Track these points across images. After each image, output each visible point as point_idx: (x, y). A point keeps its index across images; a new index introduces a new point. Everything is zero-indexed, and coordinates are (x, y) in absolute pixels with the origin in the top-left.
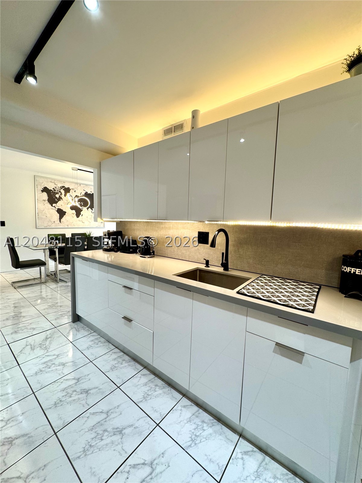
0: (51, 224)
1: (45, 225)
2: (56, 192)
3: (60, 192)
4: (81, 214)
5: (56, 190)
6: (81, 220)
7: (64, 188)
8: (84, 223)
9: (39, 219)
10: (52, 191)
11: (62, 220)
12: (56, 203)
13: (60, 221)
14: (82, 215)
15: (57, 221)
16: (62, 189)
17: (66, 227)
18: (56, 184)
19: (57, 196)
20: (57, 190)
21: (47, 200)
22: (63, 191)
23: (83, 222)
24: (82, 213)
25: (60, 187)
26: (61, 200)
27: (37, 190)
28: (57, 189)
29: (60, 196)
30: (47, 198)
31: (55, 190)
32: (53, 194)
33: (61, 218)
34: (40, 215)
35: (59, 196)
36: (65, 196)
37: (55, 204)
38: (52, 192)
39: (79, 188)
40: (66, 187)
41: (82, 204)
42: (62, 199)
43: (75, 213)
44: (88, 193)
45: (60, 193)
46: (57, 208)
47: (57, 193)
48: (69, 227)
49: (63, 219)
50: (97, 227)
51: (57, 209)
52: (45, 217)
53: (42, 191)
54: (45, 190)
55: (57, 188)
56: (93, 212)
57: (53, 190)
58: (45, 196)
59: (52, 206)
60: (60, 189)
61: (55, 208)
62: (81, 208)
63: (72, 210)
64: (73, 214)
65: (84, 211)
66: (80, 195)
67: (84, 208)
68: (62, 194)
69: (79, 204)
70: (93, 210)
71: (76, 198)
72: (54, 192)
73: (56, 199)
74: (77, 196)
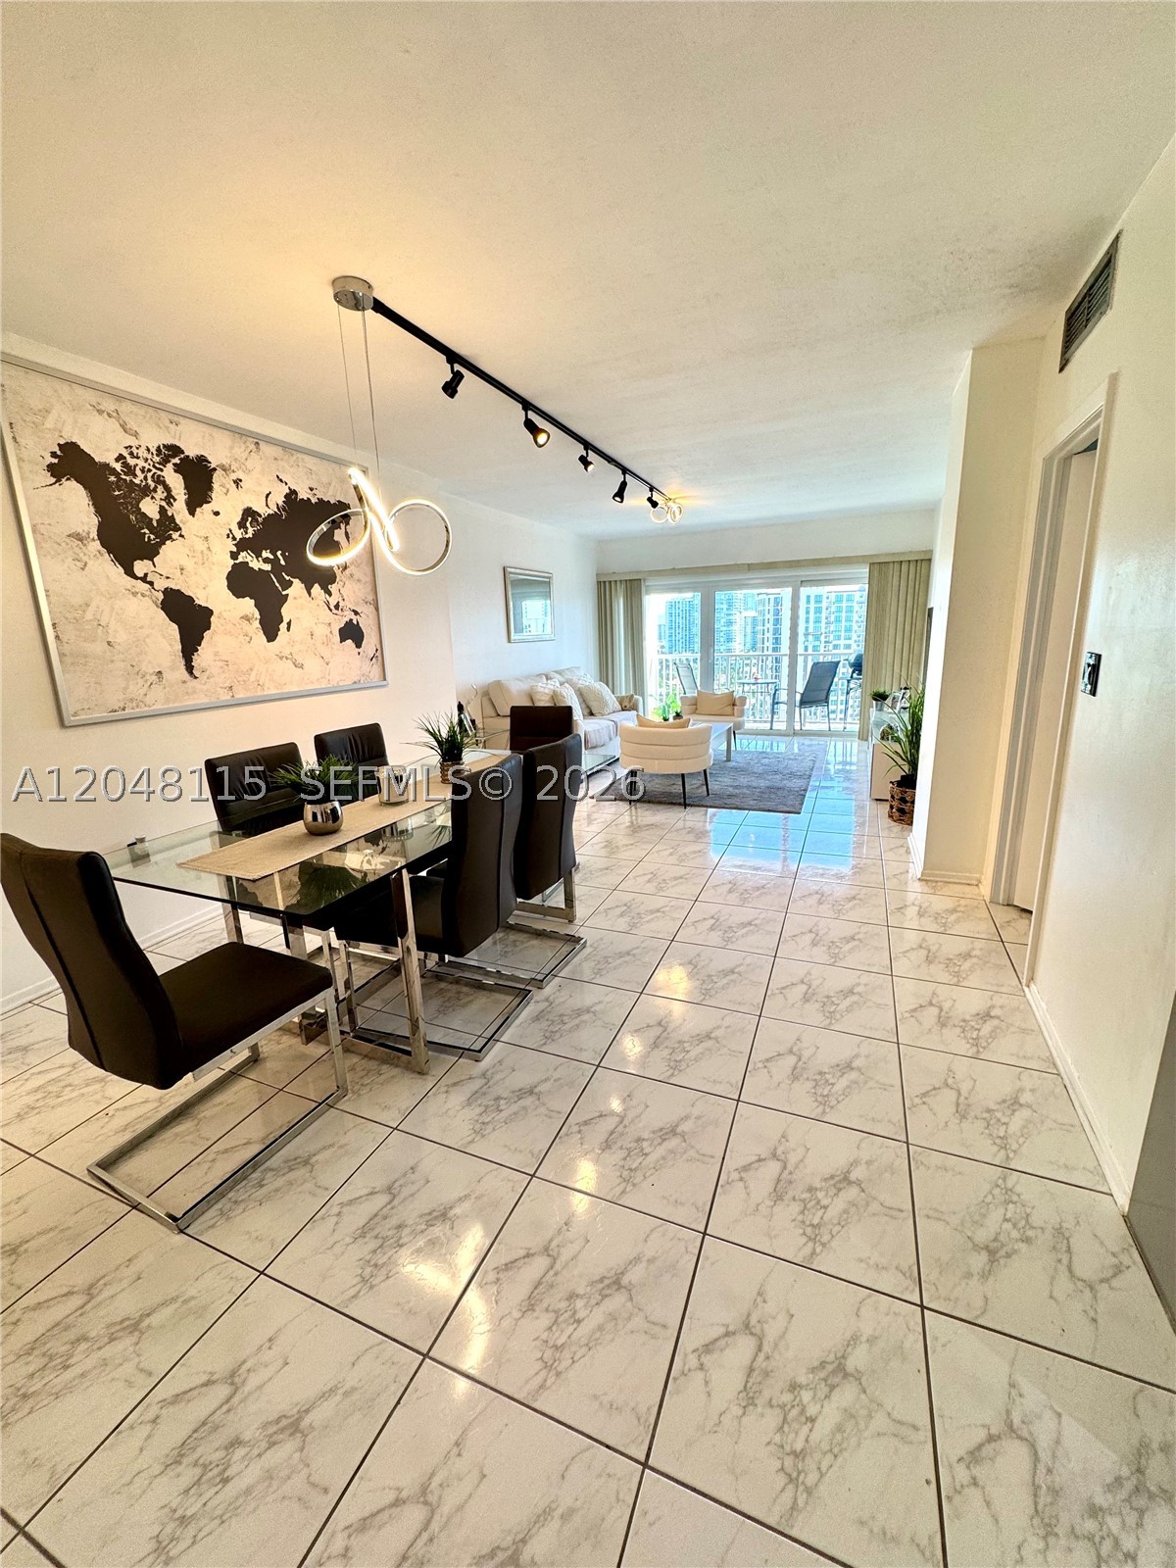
0: (142, 692)
1: (114, 699)
2: (136, 481)
3: (160, 481)
4: (286, 620)
5: (138, 472)
6: (286, 653)
7: (177, 460)
8: (302, 667)
9: (68, 660)
10: (113, 471)
11: (197, 660)
12: (151, 553)
13: (190, 668)
14: (289, 624)
15: (173, 668)
16: (170, 466)
17: (225, 697)
18: (132, 425)
19: (150, 508)
20: (143, 471)
21: (94, 534)
22: (176, 482)
23: (300, 660)
24: (287, 611)
25: (158, 450)
26: (175, 535)
27: (20, 460)
28: (141, 463)
29: (162, 511)
30: (96, 521)
31: (130, 470)
32: (124, 496)
33: (190, 645)
34: (69, 633)
35: (161, 507)
36: (192, 513)
37: (147, 562)
38: (113, 478)
39: (254, 461)
40: (191, 451)
41: (283, 562)
42: (178, 529)
43: (257, 615)
44: (300, 496)
45: (160, 488)
46: (160, 584)
47: (146, 491)
48: (240, 695)
49: (203, 656)
50: (356, 686)
51: (161, 596)
52: (99, 648)
53: (56, 471)
54: (70, 462)
55: (142, 453)
56: (332, 607)
57: (118, 467)
58: (75, 504)
59: (130, 572)
60: (159, 463)
61: (148, 586)
62: (277, 585)
63: (241, 599)
64: (247, 618)
65: (295, 598)
66: (267, 505)
67: (290, 584)
68: (175, 500)
69: (266, 561)
70: (330, 594)
71: (248, 524)
72: (128, 478)
73: (146, 531)
74: (249, 513)
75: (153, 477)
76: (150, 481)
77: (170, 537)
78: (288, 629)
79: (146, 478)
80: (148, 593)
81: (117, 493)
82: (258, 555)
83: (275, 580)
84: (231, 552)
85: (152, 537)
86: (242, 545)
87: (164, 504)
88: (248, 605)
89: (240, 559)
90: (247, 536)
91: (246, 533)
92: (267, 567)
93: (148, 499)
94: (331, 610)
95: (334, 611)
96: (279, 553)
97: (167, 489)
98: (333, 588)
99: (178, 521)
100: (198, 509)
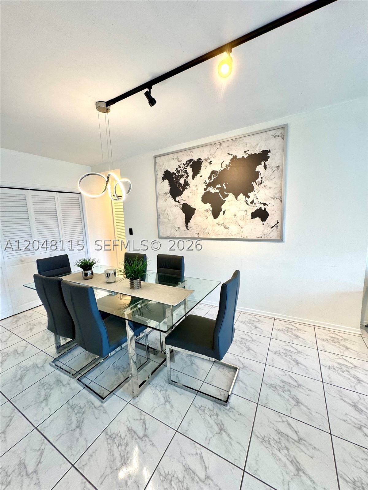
0: (174, 232)
1: (168, 233)
2: (180, 174)
3: (186, 172)
4: (223, 210)
6: (221, 223)
7: (191, 164)
9: (161, 223)
10: (175, 174)
12: (180, 194)
13: (187, 227)
14: (224, 212)
15: (182, 226)
16: (189, 166)
18: (180, 158)
19: (182, 181)
20: (181, 171)
21: (169, 192)
22: (190, 170)
23: (227, 226)
24: (224, 207)
26: (188, 187)
27: (157, 178)
28: (181, 169)
30: (169, 188)
31: (178, 172)
32: (176, 180)
34: (162, 217)
36: (193, 178)
37: (180, 197)
38: (174, 176)
39: (219, 152)
40: (195, 158)
41: (225, 188)
42: (189, 185)
43: (211, 209)
44: (238, 157)
45: (185, 174)
46: (182, 202)
47: (182, 176)
48: (201, 236)
51: (182, 206)
53: (163, 179)
54: (168, 175)
55: (182, 166)
56: (249, 203)
57: (176, 172)
58: (166, 186)
59: (175, 200)
60: (186, 167)
61: (179, 203)
62: (221, 197)
63: (206, 204)
64: (207, 211)
65: (229, 201)
66: (221, 167)
67: (228, 195)
68: (189, 176)
69: (217, 189)
70: (249, 197)
71: (212, 177)
72: (178, 174)
73: (180, 188)
74: (214, 172)
75: (184, 172)
76: (183, 174)
77: (186, 188)
78: (224, 214)
79: (182, 173)
80: (179, 205)
81: (175, 179)
82: (214, 187)
83: (220, 195)
84: (204, 188)
85: (182, 189)
86: (209, 185)
87: (186, 178)
88: (208, 206)
89: (207, 190)
90: (211, 181)
91: (211, 180)
92: (218, 191)
93: (182, 178)
94: (248, 204)
95: (250, 204)
96: (224, 185)
97: (187, 174)
98: (251, 195)
99: (189, 183)
100: (195, 177)
